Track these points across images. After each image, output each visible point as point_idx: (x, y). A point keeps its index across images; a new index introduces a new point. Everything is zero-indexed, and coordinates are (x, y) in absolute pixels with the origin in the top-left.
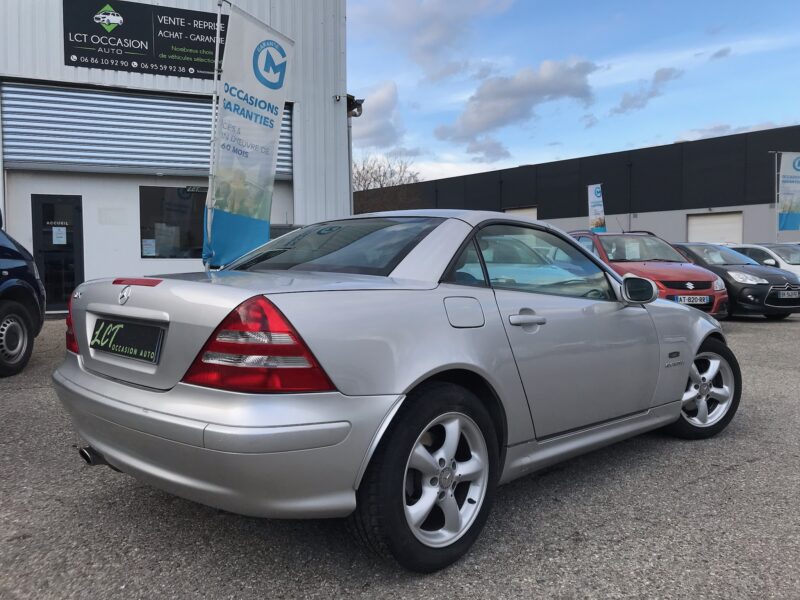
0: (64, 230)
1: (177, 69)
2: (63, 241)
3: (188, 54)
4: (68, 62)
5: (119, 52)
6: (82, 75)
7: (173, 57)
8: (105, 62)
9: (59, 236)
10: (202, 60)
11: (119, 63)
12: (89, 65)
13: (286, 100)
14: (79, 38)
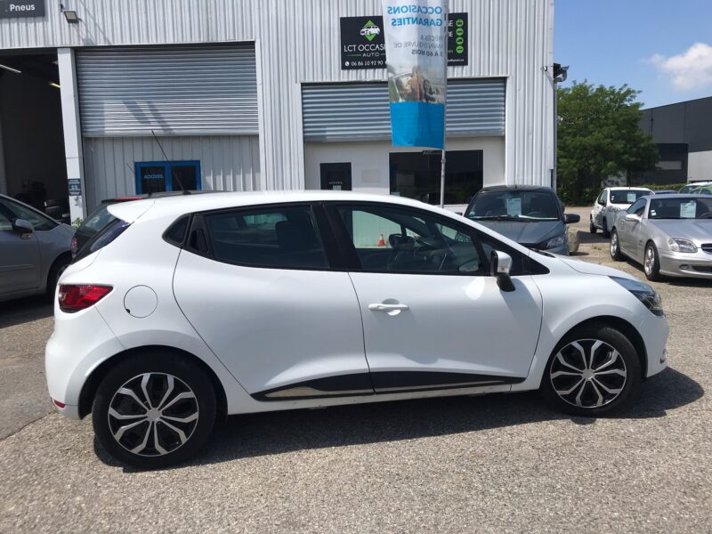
0: (340, 187)
4: (344, 67)
5: (377, 55)
6: (353, 76)
8: (367, 63)
11: (377, 63)
12: (357, 68)
13: (500, 75)
14: (350, 48)
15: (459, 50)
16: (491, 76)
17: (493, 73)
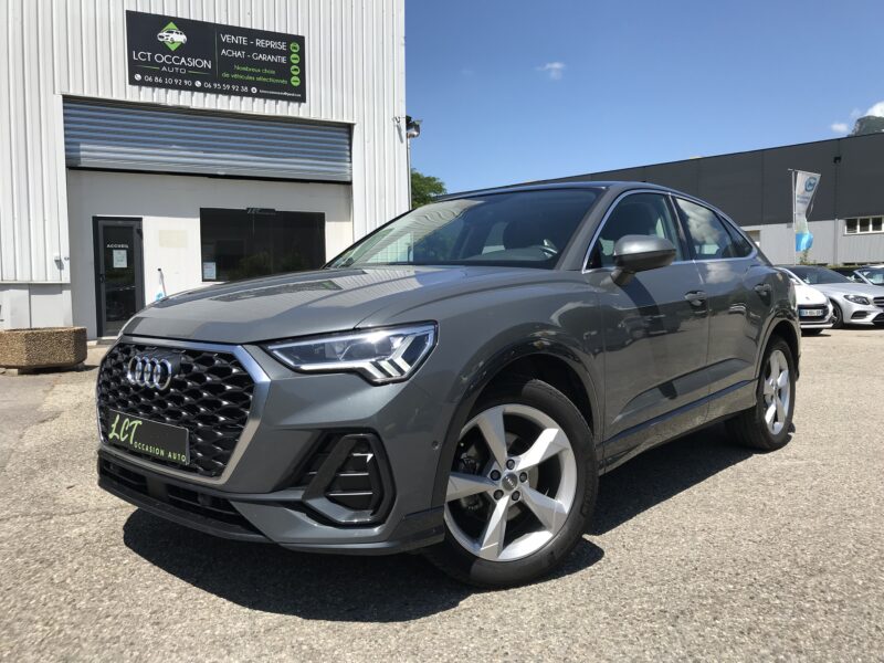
0: (124, 253)
1: (240, 88)
2: (124, 264)
3: (251, 74)
4: (132, 82)
5: (183, 71)
6: (146, 95)
7: (235, 76)
8: (169, 81)
9: (120, 260)
10: (264, 79)
11: (183, 83)
12: (153, 85)
13: (346, 120)
14: (143, 56)
15: (295, 82)
16: (334, 119)
17: (337, 117)
